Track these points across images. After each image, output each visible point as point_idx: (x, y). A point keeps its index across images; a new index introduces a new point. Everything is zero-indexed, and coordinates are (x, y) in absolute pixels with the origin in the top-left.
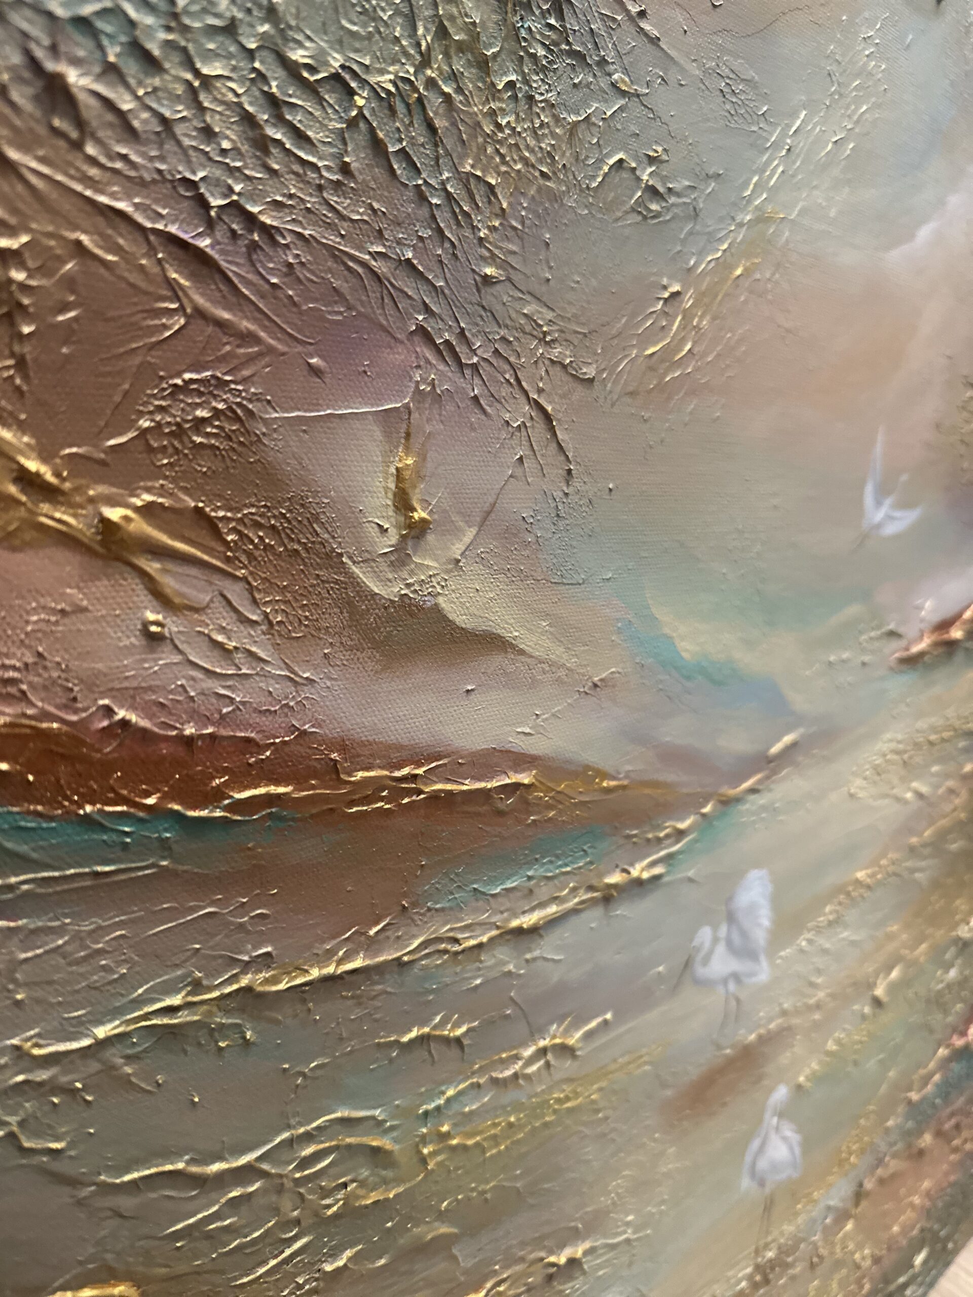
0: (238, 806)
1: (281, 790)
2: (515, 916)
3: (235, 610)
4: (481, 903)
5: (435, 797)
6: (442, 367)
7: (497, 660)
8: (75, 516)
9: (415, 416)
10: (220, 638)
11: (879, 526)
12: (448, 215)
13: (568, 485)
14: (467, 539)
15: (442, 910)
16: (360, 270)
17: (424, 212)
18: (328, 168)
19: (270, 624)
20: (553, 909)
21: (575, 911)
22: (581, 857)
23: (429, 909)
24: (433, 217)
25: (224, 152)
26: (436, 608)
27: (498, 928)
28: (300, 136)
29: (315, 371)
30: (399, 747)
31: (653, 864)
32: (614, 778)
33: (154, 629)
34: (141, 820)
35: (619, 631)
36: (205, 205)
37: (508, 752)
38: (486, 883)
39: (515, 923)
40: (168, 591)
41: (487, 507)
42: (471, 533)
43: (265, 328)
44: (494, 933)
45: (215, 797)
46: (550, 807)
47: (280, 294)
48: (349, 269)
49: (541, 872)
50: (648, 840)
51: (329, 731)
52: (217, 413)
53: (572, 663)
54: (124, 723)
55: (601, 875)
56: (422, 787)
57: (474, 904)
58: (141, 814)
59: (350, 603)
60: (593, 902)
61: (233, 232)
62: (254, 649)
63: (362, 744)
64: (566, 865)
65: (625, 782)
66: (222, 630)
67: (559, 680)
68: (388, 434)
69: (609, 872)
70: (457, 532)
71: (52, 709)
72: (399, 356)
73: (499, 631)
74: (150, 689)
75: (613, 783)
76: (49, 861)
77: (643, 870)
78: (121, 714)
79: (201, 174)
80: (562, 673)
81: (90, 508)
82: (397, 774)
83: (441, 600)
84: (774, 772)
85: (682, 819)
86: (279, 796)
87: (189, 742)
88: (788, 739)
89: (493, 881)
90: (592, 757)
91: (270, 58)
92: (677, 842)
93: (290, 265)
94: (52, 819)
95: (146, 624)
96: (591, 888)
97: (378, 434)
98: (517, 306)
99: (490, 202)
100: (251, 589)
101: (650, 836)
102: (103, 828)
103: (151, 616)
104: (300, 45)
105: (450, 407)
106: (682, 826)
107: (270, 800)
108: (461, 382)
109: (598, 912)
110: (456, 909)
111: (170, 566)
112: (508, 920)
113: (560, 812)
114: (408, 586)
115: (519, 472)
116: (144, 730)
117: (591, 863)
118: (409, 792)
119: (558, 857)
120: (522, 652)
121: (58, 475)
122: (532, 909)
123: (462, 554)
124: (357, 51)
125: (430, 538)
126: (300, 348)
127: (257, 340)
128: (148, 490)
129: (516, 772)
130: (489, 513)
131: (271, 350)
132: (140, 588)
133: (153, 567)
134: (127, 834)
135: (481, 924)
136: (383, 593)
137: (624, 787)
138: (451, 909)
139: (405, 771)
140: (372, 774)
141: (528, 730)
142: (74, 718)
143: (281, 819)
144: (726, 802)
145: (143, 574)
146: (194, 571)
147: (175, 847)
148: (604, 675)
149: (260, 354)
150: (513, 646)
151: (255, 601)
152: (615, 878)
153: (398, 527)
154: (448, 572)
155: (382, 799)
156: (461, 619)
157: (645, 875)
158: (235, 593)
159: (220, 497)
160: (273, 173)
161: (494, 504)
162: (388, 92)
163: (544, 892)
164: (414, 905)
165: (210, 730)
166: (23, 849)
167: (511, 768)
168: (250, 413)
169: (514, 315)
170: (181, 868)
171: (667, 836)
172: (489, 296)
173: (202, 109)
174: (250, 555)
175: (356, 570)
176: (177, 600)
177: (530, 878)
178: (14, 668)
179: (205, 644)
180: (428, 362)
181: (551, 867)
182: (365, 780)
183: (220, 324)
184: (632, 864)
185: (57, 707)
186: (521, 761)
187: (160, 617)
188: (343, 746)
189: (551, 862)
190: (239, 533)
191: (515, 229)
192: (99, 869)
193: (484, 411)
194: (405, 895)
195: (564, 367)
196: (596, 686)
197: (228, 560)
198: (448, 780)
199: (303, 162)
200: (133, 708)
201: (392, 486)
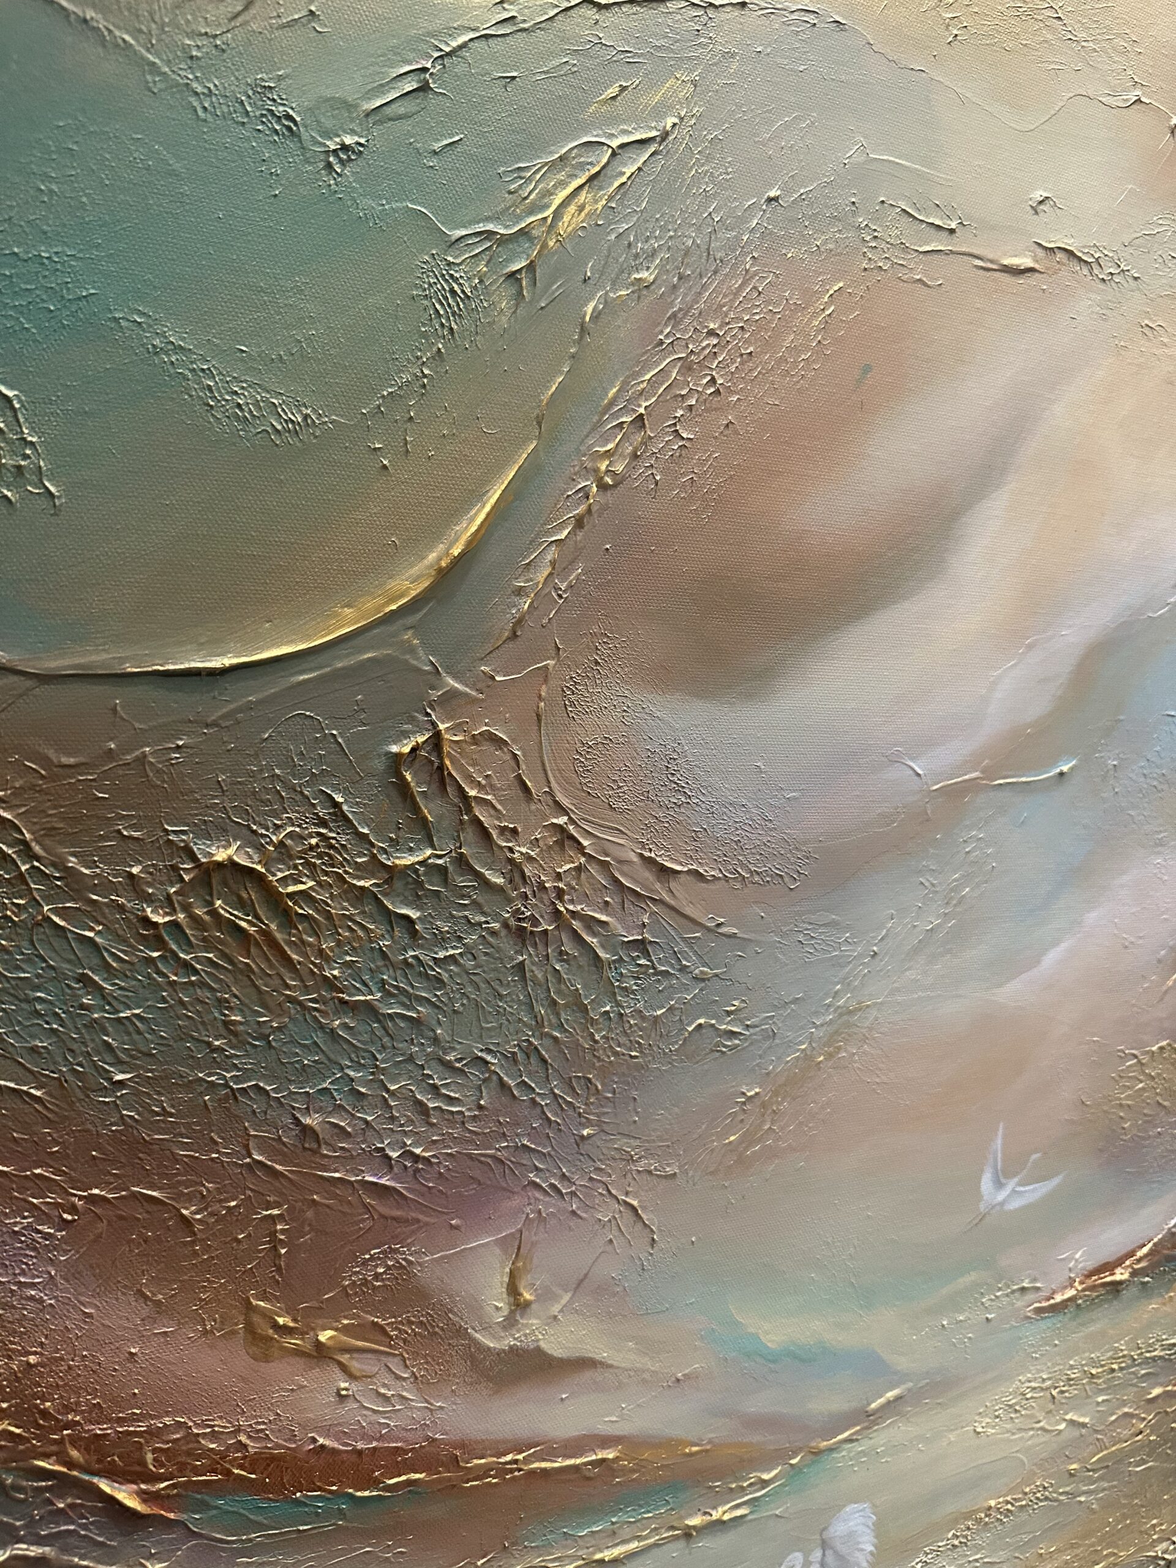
0: (388, 1488)
1: (417, 1476)
2: (601, 1551)
3: (394, 1373)
4: (569, 1541)
5: (533, 1472)
6: (547, 1199)
7: (588, 1375)
8: (302, 1339)
9: (525, 1234)
10: (382, 1391)
11: (1002, 1204)
12: (555, 1107)
13: (653, 1247)
14: (564, 1301)
15: (537, 1547)
16: (489, 1160)
17: (538, 1110)
18: (469, 1110)
19: (416, 1378)
20: (634, 1545)
21: (656, 1545)
22: (664, 1505)
23: (526, 1547)
24: (544, 1113)
25: (402, 1125)
26: (538, 1349)
27: (583, 1559)
28: (451, 1100)
29: (456, 1228)
30: (505, 1441)
31: (737, 1506)
32: (697, 1445)
33: (344, 1393)
34: (328, 1499)
35: (702, 1338)
36: (389, 1158)
37: (595, 1435)
38: (573, 1528)
39: (598, 1556)
40: (353, 1370)
41: (581, 1277)
42: (566, 1298)
43: (422, 1213)
44: (581, 1562)
45: (375, 1483)
46: (633, 1471)
47: (434, 1191)
48: (481, 1162)
49: (625, 1518)
50: (731, 1489)
51: (455, 1436)
52: (389, 1268)
53: (656, 1367)
54: (322, 1446)
55: (682, 1518)
56: (522, 1467)
57: (564, 1543)
58: (329, 1496)
59: (472, 1356)
60: (676, 1538)
61: (405, 1166)
62: (405, 1394)
63: (477, 1442)
64: (649, 1512)
65: (708, 1447)
66: (384, 1385)
67: (644, 1381)
68: (505, 1251)
69: (690, 1515)
70: (555, 1298)
71: (280, 1442)
72: (516, 1201)
73: (590, 1355)
74: (339, 1424)
75: (695, 1449)
76: (273, 1524)
77: (724, 1513)
78: (321, 1441)
79: (386, 1142)
80: (646, 1376)
81: (312, 1333)
82: (502, 1460)
83: (542, 1344)
84: (875, 1423)
85: (769, 1470)
86: (416, 1481)
87: (360, 1453)
88: (891, 1395)
89: (581, 1526)
90: (676, 1432)
91: (433, 1063)
92: (764, 1488)
93: (440, 1173)
94: (277, 1501)
95: (339, 1390)
96: (673, 1528)
97: (498, 1251)
98: (610, 1145)
99: (588, 1088)
100: (404, 1360)
101: (734, 1486)
102: (306, 1505)
103: (343, 1385)
104: (453, 1049)
105: (553, 1222)
106: (766, 1476)
107: (409, 1483)
108: (561, 1204)
109: (681, 1544)
110: (546, 1548)
111: (355, 1355)
112: (594, 1553)
113: (643, 1474)
114: (515, 1339)
115: (609, 1248)
116: (333, 1449)
117: (672, 1509)
118: (512, 1471)
119: (641, 1506)
120: (611, 1366)
121: (295, 1320)
122: (617, 1545)
123: (561, 1311)
124: (491, 1037)
125: (533, 1306)
126: (446, 1217)
127: (418, 1221)
128: (346, 1317)
129: (603, 1448)
130: (582, 1281)
131: (427, 1224)
132: (337, 1370)
133: (344, 1358)
134: (319, 1507)
135: (568, 1556)
136: (497, 1346)
137: (707, 1451)
138: (543, 1546)
139: (509, 1457)
140: (483, 1461)
141: (614, 1419)
142: (294, 1446)
143: (416, 1493)
144: (818, 1453)
145: (340, 1364)
146: (369, 1356)
147: (348, 1513)
148: (687, 1371)
149: (421, 1228)
150: (601, 1363)
151: (406, 1366)
152: (695, 1521)
153: (509, 1304)
154: (547, 1324)
155: (490, 1476)
156: (557, 1352)
157: (726, 1517)
158: (395, 1365)
159: (388, 1312)
160: (432, 1125)
161: (586, 1275)
162: (514, 1053)
163: (627, 1532)
164: (513, 1544)
165: (374, 1444)
166: (260, 1518)
167: (599, 1447)
168: (410, 1263)
169: (605, 1151)
170: (350, 1525)
171: (751, 1485)
172: (585, 1148)
173: (391, 1107)
174: (405, 1341)
175: (477, 1336)
176: (358, 1374)
177: (613, 1523)
178: (264, 1423)
179: (373, 1396)
180: (537, 1199)
181: (634, 1514)
182: (477, 1465)
183: (394, 1218)
184: (715, 1508)
185: (285, 1441)
186: (606, 1442)
187: (346, 1385)
188: (462, 1445)
189: (634, 1510)
190: (400, 1330)
191: (608, 1098)
192: (301, 1528)
193: (581, 1218)
194: (507, 1538)
195: (650, 1172)
196: (678, 1380)
197: (390, 1346)
198: (544, 1460)
199: (452, 1113)
200: (327, 1436)
201: (506, 1279)
